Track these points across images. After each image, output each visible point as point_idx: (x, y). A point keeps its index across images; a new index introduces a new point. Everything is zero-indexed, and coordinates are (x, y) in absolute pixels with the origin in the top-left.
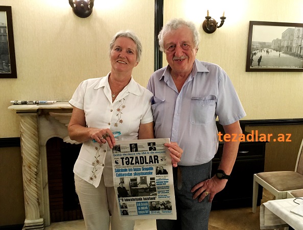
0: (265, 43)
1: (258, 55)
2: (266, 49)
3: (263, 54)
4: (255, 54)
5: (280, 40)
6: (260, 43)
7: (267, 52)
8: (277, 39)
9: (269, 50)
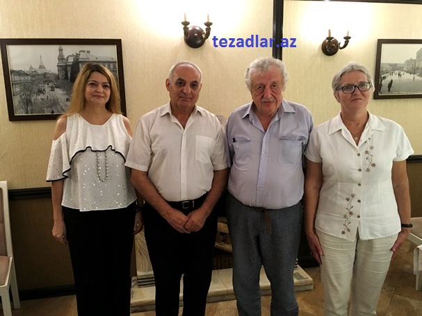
0: (396, 65)
1: (389, 79)
2: (397, 72)
3: (395, 77)
4: (384, 78)
5: (415, 60)
6: (390, 65)
7: (399, 75)
8: (411, 59)
9: (402, 73)
